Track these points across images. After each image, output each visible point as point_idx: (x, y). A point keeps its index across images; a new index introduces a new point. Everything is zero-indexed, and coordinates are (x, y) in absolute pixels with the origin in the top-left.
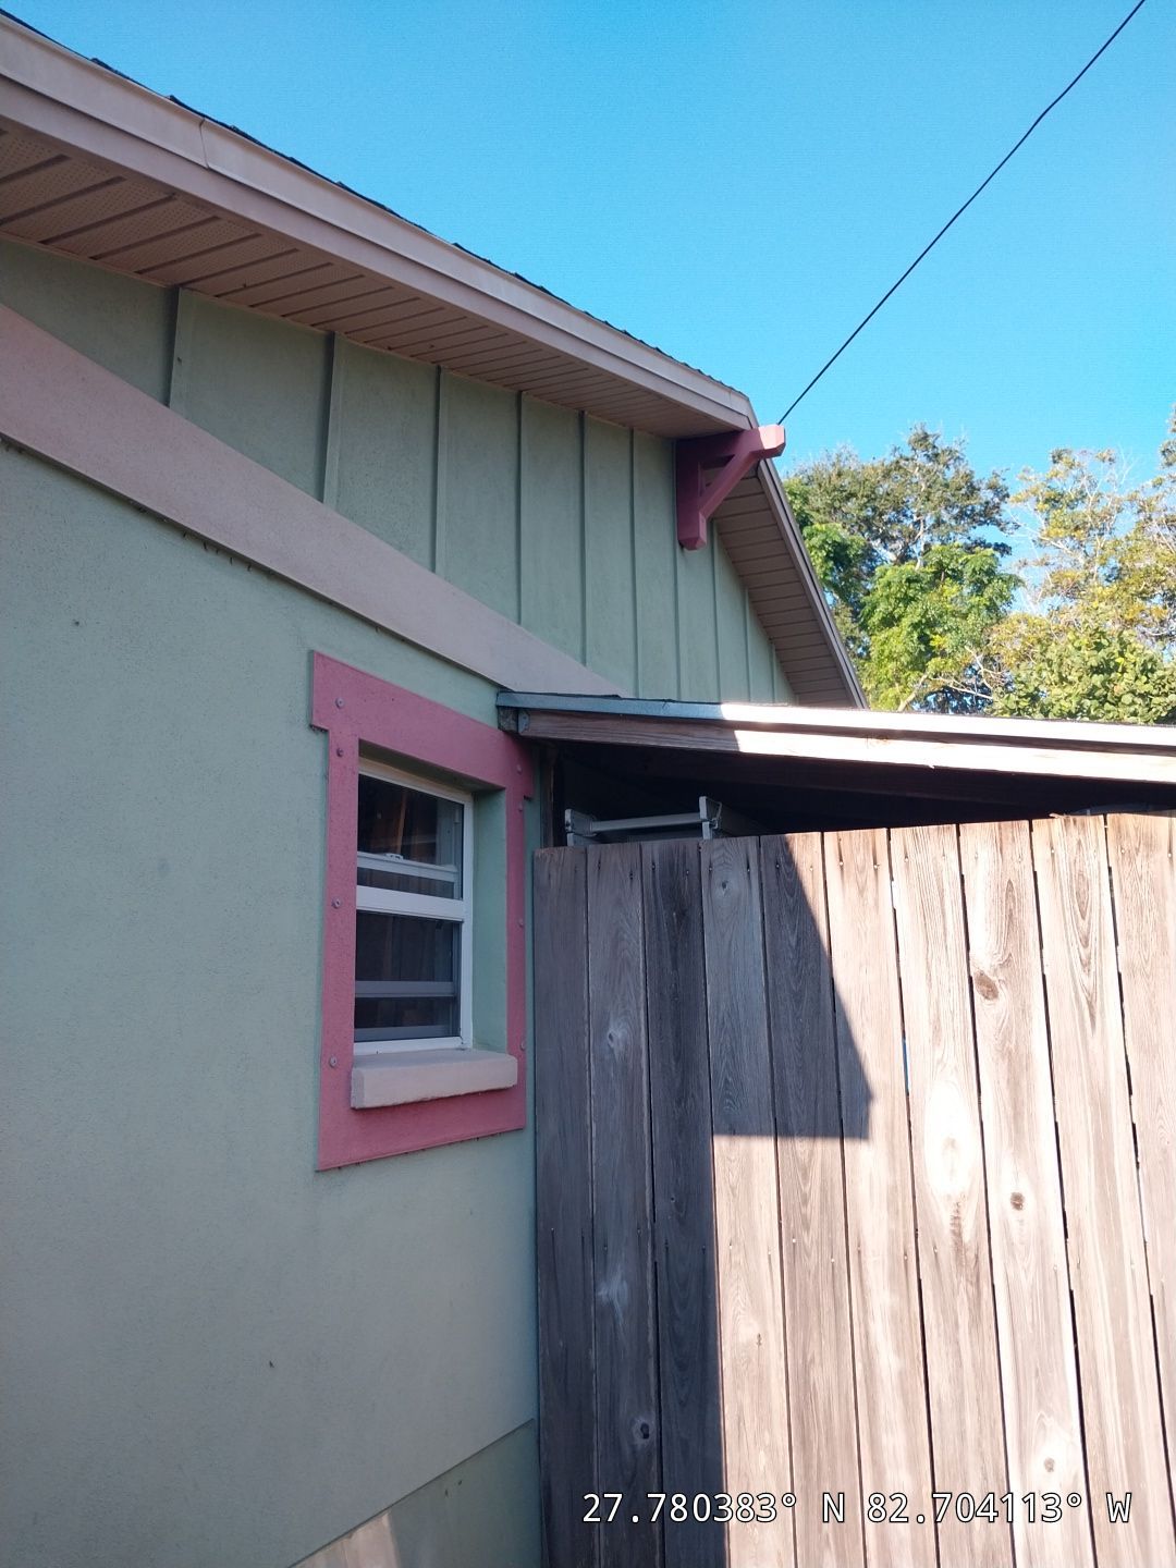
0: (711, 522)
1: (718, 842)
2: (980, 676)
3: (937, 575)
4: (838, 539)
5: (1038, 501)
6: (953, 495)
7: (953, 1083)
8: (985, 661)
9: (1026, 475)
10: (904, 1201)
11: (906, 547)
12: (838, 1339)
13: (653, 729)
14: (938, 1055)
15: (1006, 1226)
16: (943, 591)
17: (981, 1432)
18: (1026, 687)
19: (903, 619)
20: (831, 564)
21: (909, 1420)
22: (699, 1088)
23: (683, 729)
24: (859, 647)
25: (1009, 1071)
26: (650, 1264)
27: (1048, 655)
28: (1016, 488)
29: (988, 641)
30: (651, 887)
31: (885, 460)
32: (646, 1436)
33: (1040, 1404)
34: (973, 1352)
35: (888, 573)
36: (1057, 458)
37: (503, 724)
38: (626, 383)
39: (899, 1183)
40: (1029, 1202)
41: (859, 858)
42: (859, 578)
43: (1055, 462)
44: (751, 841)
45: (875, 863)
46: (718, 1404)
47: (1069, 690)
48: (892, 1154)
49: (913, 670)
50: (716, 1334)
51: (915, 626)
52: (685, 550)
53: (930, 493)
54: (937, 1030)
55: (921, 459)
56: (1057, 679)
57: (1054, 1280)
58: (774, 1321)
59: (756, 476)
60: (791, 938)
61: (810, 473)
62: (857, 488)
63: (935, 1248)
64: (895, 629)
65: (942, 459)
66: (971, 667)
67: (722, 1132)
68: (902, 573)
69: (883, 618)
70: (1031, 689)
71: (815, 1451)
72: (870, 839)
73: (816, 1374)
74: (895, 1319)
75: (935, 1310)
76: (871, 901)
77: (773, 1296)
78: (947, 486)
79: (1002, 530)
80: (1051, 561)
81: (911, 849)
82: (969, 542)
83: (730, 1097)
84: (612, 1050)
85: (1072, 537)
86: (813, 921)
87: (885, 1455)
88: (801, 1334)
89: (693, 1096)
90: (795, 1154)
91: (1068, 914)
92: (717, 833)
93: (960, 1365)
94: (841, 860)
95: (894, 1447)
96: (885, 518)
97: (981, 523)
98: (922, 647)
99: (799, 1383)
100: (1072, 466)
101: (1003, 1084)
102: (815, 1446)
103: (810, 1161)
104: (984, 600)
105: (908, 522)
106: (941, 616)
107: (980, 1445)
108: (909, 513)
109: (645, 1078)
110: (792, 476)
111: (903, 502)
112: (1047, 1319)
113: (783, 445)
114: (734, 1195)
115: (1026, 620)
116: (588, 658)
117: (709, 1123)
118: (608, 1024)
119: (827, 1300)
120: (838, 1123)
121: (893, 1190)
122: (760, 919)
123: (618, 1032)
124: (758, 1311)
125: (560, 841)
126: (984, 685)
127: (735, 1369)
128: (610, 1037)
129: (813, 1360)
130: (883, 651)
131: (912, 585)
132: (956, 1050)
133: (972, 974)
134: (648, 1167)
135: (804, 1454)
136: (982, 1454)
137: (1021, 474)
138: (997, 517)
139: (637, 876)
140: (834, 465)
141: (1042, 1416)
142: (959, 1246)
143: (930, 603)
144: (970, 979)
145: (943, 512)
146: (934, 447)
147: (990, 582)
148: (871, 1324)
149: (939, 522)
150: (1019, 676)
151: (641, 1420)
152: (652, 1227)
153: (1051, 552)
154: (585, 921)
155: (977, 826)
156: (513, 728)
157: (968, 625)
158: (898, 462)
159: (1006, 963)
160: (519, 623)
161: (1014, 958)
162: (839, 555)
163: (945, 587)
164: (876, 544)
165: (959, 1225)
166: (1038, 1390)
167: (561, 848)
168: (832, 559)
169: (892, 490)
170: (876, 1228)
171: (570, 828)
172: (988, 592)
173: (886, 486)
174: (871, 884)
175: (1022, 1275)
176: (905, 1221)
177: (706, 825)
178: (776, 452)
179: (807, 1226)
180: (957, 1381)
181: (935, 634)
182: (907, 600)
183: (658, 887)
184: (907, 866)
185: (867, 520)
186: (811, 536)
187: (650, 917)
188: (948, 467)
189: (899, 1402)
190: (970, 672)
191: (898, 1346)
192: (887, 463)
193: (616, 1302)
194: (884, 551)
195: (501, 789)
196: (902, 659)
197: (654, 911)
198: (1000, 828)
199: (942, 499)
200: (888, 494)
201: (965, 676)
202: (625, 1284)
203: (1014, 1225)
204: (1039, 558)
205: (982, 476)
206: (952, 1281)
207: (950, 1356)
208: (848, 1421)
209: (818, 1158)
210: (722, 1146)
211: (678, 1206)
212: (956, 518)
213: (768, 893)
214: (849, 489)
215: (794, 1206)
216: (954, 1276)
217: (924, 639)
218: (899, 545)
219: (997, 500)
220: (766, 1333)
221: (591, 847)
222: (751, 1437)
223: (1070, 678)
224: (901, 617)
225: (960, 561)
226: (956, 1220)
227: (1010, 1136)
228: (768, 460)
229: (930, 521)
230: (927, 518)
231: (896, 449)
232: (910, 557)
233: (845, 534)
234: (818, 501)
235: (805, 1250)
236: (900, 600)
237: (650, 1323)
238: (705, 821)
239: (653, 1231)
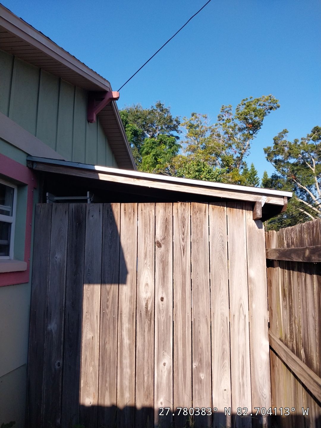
0: (98, 116)
1: (92, 204)
2: (169, 171)
3: (160, 142)
4: (135, 129)
5: (187, 126)
6: (166, 122)
7: (149, 269)
8: (171, 167)
9: (185, 118)
10: (134, 300)
11: (153, 134)
12: (114, 337)
13: (74, 171)
14: (145, 262)
15: (159, 306)
16: (161, 147)
17: (148, 357)
18: (180, 174)
19: (151, 153)
20: (133, 136)
21: (130, 356)
22: (81, 271)
23: (83, 172)
24: (139, 159)
25: (163, 266)
26: (63, 319)
27: (186, 166)
28: (182, 122)
29: (172, 161)
30: (71, 216)
31: (149, 109)
32: (59, 366)
33: (163, 350)
34: (148, 338)
35: (148, 140)
36: (193, 115)
37: (28, 165)
38: (73, 71)
39: (133, 295)
40: (165, 299)
41: (130, 211)
42: (140, 141)
43: (192, 116)
44: (101, 205)
45: (134, 212)
46: (80, 356)
47: (190, 176)
48: (132, 288)
49: (153, 167)
50: (81, 337)
51: (154, 155)
52: (89, 123)
53: (160, 120)
54: (146, 255)
55: (159, 111)
56: (187, 173)
57: (169, 318)
58: (97, 332)
59: (111, 105)
60: (110, 231)
61: (129, 110)
62: (141, 116)
63: (141, 312)
64: (149, 155)
65: (164, 111)
66: (167, 168)
67: (86, 283)
68: (151, 141)
69: (146, 152)
70: (181, 175)
71: (105, 366)
72: (133, 206)
73: (107, 346)
74: (129, 330)
75: (140, 328)
76: (132, 222)
77: (97, 326)
78: (165, 119)
79: (178, 133)
80: (189, 142)
81: (143, 209)
82: (169, 135)
83: (90, 274)
84: (56, 261)
85: (195, 136)
86: (116, 227)
87: (124, 365)
88: (104, 336)
89: (79, 273)
90: (106, 288)
91: (180, 227)
92: (92, 202)
93: (145, 341)
94: (125, 211)
95: (126, 363)
96: (148, 125)
97: (173, 130)
98: (155, 161)
99: (103, 349)
100: (196, 118)
101: (161, 269)
102: (106, 364)
103: (110, 290)
104: (171, 150)
105: (154, 127)
106: (160, 153)
107: (148, 361)
108: (154, 125)
109: (65, 269)
110: (124, 110)
111: (153, 122)
112: (167, 328)
113: (118, 98)
114: (88, 300)
115: (181, 157)
116: (57, 149)
117: (83, 281)
118: (55, 254)
119: (111, 327)
120: (118, 280)
121: (131, 297)
122: (102, 226)
123: (58, 256)
124: (93, 330)
125: (45, 202)
126: (170, 173)
127: (85, 346)
128: (56, 257)
129: (107, 342)
130: (145, 161)
131: (154, 144)
132: (149, 261)
133: (156, 241)
134: (64, 293)
135: (103, 366)
136: (148, 363)
137: (184, 118)
138: (177, 129)
139: (67, 212)
140: (136, 109)
141: (164, 352)
142: (147, 311)
143: (157, 150)
144: (155, 242)
145: (163, 126)
146: (162, 108)
147: (173, 145)
148: (123, 333)
149: (162, 128)
150: (178, 171)
151: (58, 361)
152: (65, 309)
153: (189, 140)
154: (50, 225)
155: (160, 204)
156: (31, 167)
157: (167, 156)
158: (152, 110)
159: (164, 239)
160: (36, 136)
161: (166, 237)
162: (135, 133)
163: (162, 146)
164: (146, 132)
165: (147, 306)
166: (163, 346)
167: (45, 204)
168: (133, 134)
169: (150, 118)
170: (126, 307)
171: (48, 198)
172: (173, 148)
173: (149, 116)
174: (132, 217)
175: (162, 317)
176: (134, 305)
177: (89, 200)
178: (117, 99)
179: (108, 307)
180: (143, 345)
181: (159, 158)
182: (152, 148)
183: (73, 216)
184: (142, 213)
185: (143, 125)
186: (128, 127)
187: (70, 225)
188: (165, 114)
189: (128, 352)
190: (167, 169)
191: (129, 338)
192: (150, 110)
193: (53, 330)
194: (147, 134)
195: (27, 185)
196: (150, 164)
197: (71, 223)
198: (165, 204)
199: (163, 122)
200: (149, 119)
201: (165, 170)
202: (56, 325)
203: (161, 305)
204: (186, 141)
205: (174, 117)
206: (144, 320)
207: (142, 339)
208: (115, 357)
209: (112, 289)
210: (86, 287)
211: (72, 303)
212: (166, 128)
213: (105, 219)
214: (139, 116)
215: (105, 302)
216: (145, 319)
217: (156, 159)
218: (151, 133)
219: (177, 124)
220: (95, 336)
221: (54, 204)
222: (88, 363)
223: (191, 173)
224: (150, 152)
225: (166, 139)
226: (147, 305)
227: (162, 283)
228: (114, 101)
229: (160, 128)
230: (159, 127)
231: (152, 107)
232: (154, 137)
233: (137, 128)
234: (131, 118)
235: (107, 313)
236: (150, 148)
237: (62, 335)
238: (88, 198)
239: (65, 310)
